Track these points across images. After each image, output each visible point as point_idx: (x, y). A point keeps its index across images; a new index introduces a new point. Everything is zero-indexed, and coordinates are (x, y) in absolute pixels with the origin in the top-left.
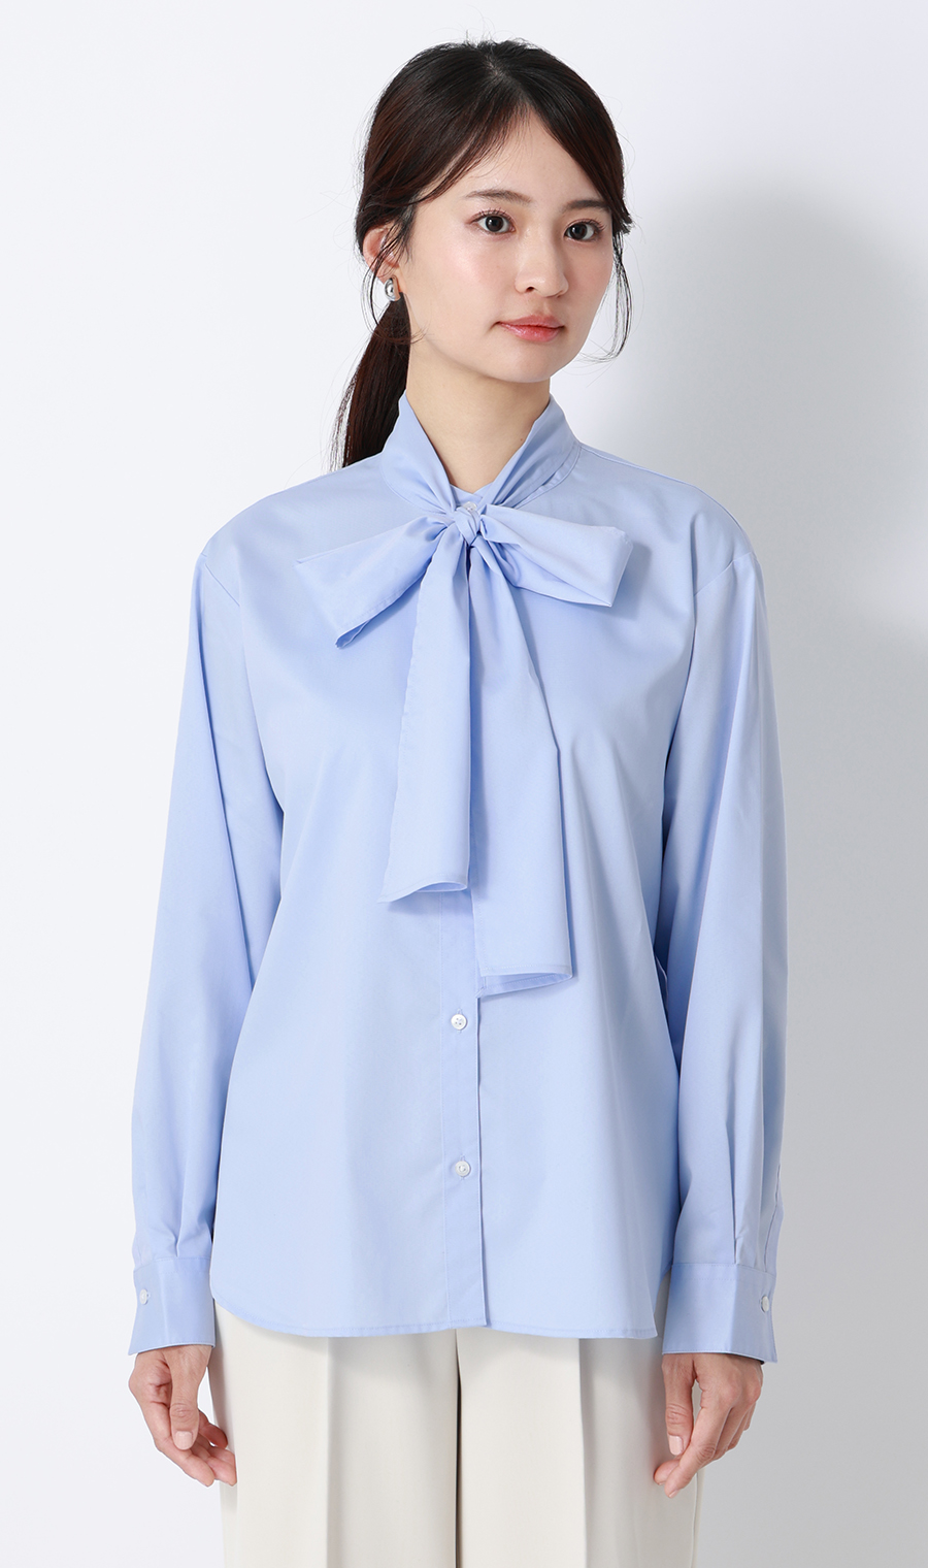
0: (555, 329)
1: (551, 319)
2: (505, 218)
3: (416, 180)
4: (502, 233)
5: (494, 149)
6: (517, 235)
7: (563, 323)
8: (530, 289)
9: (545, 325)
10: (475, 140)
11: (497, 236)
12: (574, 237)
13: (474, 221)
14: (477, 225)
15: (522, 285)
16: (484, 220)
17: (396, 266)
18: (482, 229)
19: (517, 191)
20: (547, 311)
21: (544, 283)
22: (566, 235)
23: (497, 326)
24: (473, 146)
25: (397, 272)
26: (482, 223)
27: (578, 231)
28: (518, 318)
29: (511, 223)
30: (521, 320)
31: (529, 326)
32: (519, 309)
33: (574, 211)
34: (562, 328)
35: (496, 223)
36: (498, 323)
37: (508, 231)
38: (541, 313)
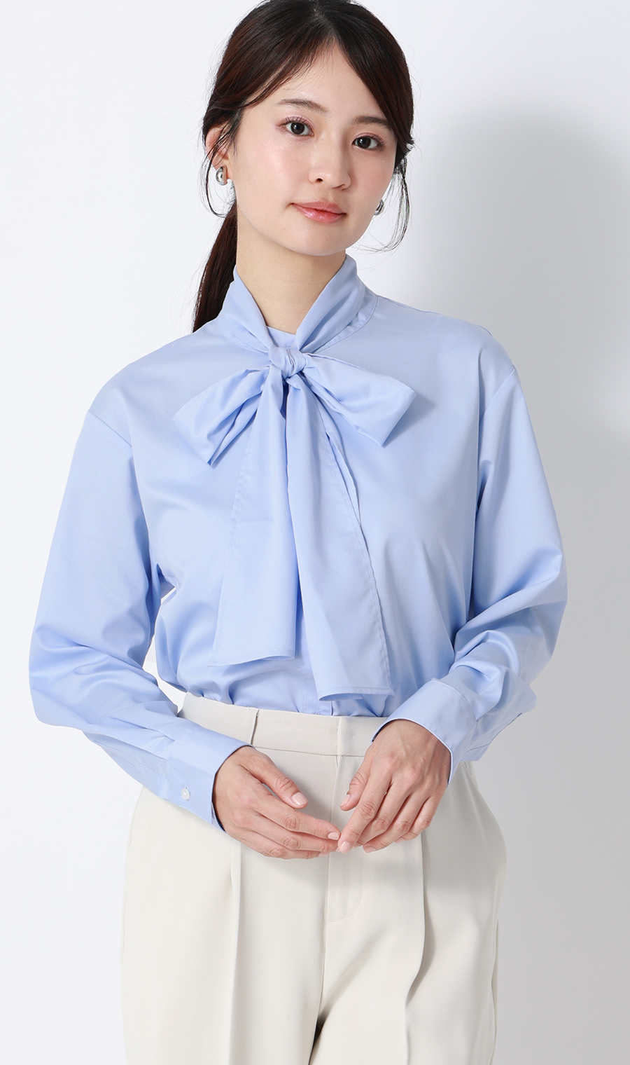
0: (338, 214)
1: (334, 206)
2: (306, 125)
3: (244, 91)
4: (303, 136)
5: (303, 69)
6: (314, 139)
7: (345, 211)
8: (320, 180)
9: (329, 210)
10: (291, 61)
11: (299, 138)
12: (360, 145)
13: (283, 124)
14: (285, 128)
15: (314, 177)
16: (290, 125)
17: (225, 157)
18: (287, 131)
19: (317, 102)
20: (331, 199)
21: (331, 177)
22: (354, 143)
23: (291, 206)
24: (288, 65)
25: (225, 162)
26: (289, 127)
27: (364, 142)
28: (308, 202)
29: (311, 129)
30: (309, 204)
31: (316, 210)
32: (309, 195)
33: (361, 125)
34: (344, 215)
35: (299, 127)
36: (293, 204)
37: (308, 135)
38: (326, 201)
